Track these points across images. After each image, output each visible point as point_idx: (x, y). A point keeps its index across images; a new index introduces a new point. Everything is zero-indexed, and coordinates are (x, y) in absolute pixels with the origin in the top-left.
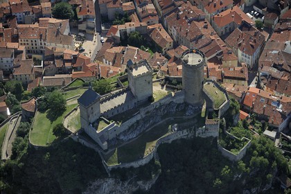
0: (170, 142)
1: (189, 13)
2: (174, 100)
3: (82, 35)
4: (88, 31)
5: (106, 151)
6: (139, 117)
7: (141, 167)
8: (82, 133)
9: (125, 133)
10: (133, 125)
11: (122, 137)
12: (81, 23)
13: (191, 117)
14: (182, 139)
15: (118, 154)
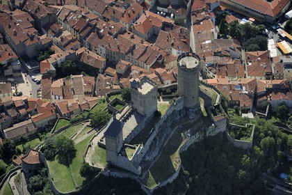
0: (186, 149)
1: (110, 29)
2: (176, 109)
3: (12, 80)
4: (15, 75)
5: (141, 175)
6: (154, 134)
7: (174, 180)
8: (111, 166)
9: (148, 153)
10: (152, 143)
11: (147, 158)
12: (6, 68)
13: (196, 119)
14: (196, 143)
15: (152, 175)
